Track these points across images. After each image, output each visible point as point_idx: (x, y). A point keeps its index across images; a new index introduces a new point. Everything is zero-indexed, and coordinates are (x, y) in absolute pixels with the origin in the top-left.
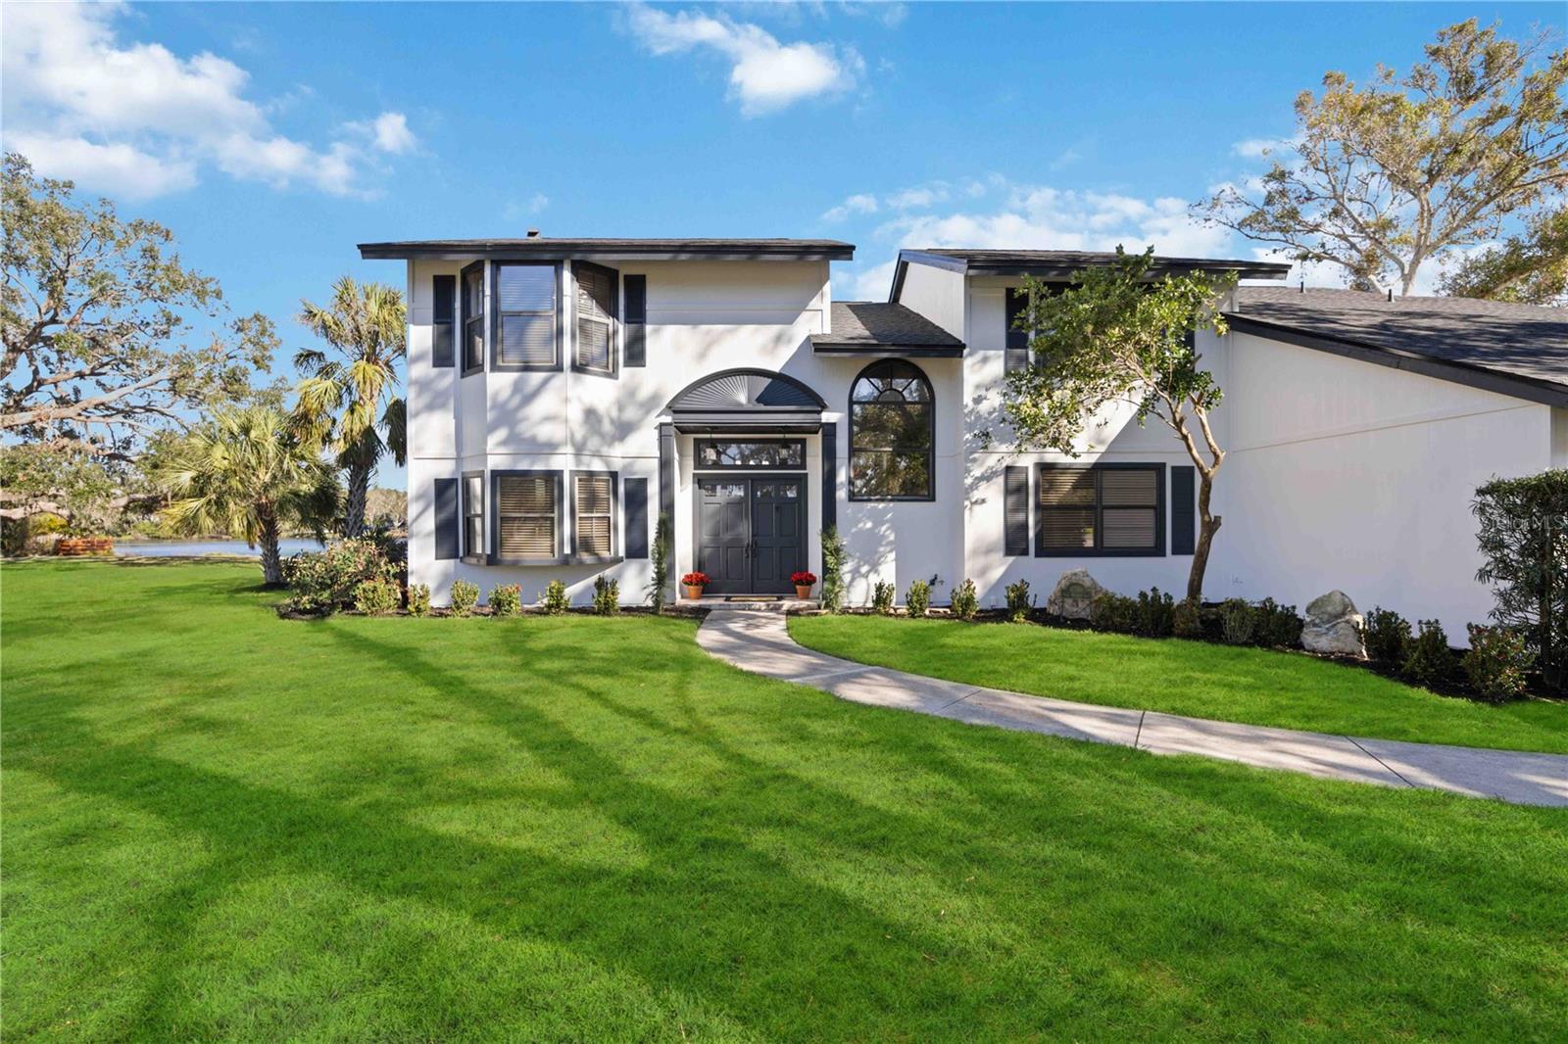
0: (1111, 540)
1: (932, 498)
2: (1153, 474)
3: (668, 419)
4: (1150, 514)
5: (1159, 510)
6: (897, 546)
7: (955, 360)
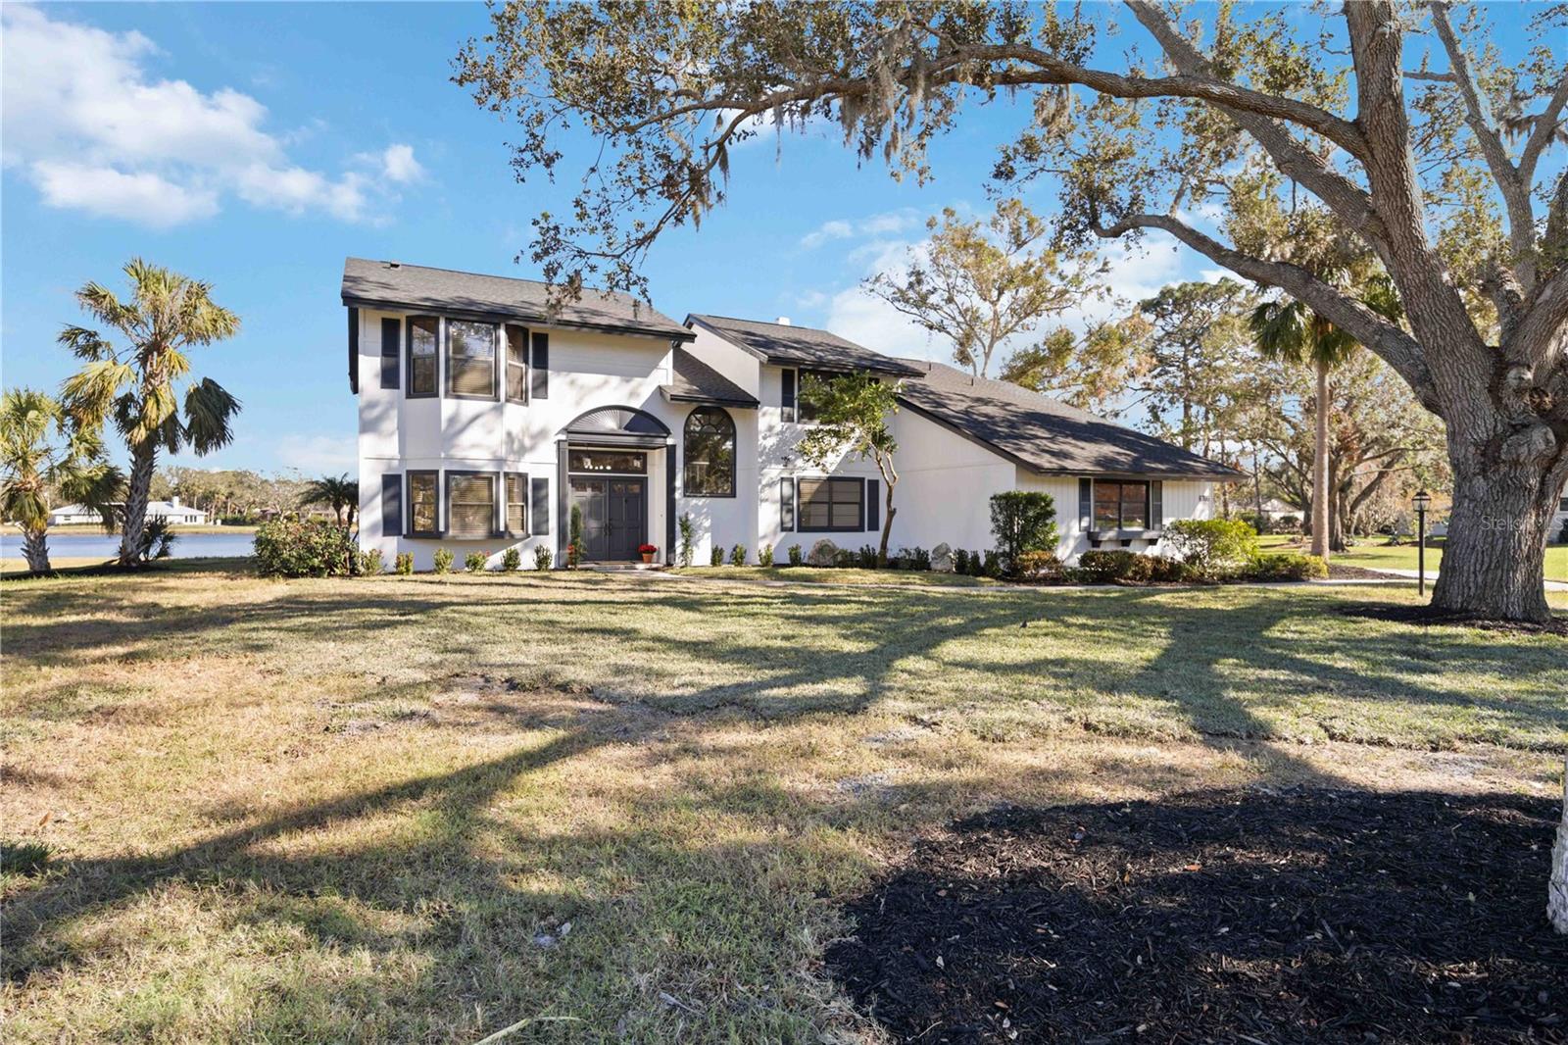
0: (836, 523)
1: (733, 495)
2: (858, 484)
3: (563, 437)
4: (857, 507)
5: (862, 505)
6: (712, 529)
7: (752, 410)
